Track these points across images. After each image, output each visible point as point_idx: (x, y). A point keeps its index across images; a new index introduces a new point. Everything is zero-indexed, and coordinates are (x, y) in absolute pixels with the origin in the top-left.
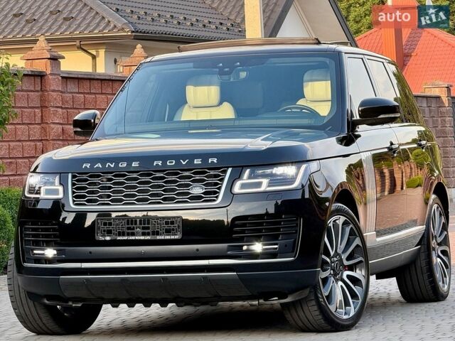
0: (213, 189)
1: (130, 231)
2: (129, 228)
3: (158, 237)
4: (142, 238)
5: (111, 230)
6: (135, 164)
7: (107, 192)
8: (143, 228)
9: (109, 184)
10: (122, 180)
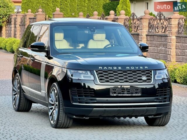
0: (149, 78)
1: (123, 93)
2: (122, 91)
3: (133, 95)
4: (128, 95)
5: (116, 92)
6: (120, 68)
7: (112, 78)
8: (128, 92)
9: (112, 75)
10: (116, 74)
